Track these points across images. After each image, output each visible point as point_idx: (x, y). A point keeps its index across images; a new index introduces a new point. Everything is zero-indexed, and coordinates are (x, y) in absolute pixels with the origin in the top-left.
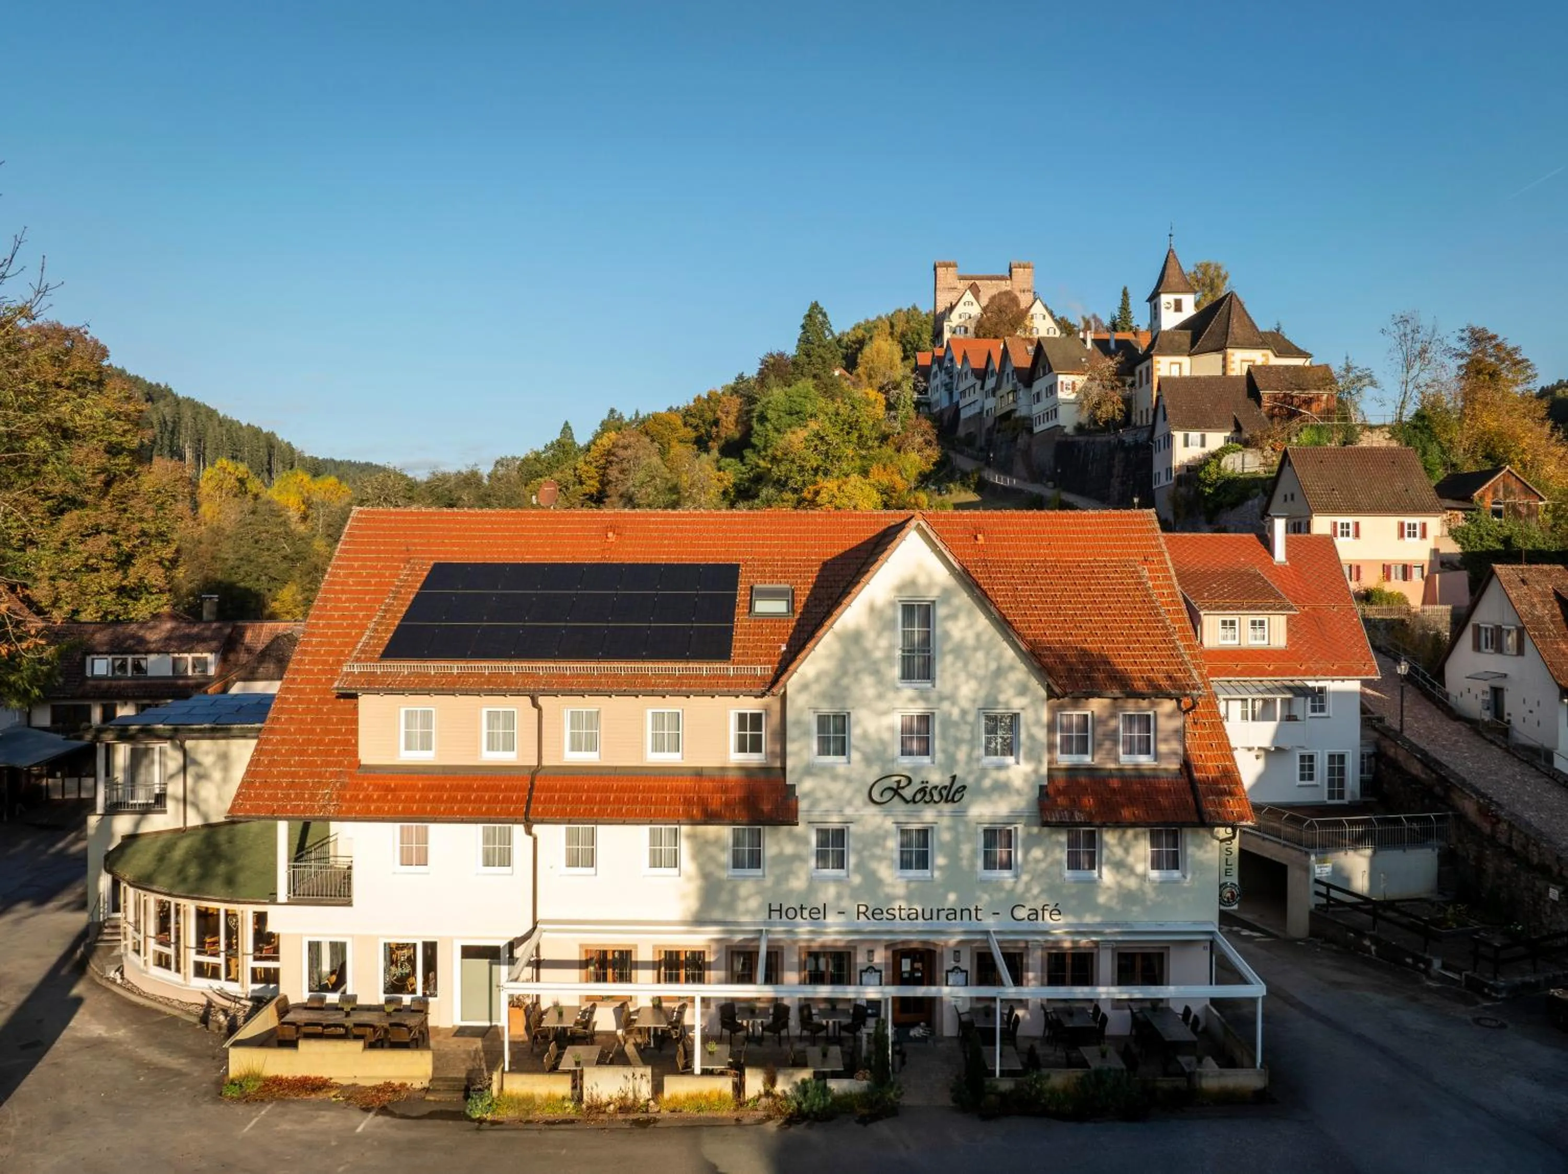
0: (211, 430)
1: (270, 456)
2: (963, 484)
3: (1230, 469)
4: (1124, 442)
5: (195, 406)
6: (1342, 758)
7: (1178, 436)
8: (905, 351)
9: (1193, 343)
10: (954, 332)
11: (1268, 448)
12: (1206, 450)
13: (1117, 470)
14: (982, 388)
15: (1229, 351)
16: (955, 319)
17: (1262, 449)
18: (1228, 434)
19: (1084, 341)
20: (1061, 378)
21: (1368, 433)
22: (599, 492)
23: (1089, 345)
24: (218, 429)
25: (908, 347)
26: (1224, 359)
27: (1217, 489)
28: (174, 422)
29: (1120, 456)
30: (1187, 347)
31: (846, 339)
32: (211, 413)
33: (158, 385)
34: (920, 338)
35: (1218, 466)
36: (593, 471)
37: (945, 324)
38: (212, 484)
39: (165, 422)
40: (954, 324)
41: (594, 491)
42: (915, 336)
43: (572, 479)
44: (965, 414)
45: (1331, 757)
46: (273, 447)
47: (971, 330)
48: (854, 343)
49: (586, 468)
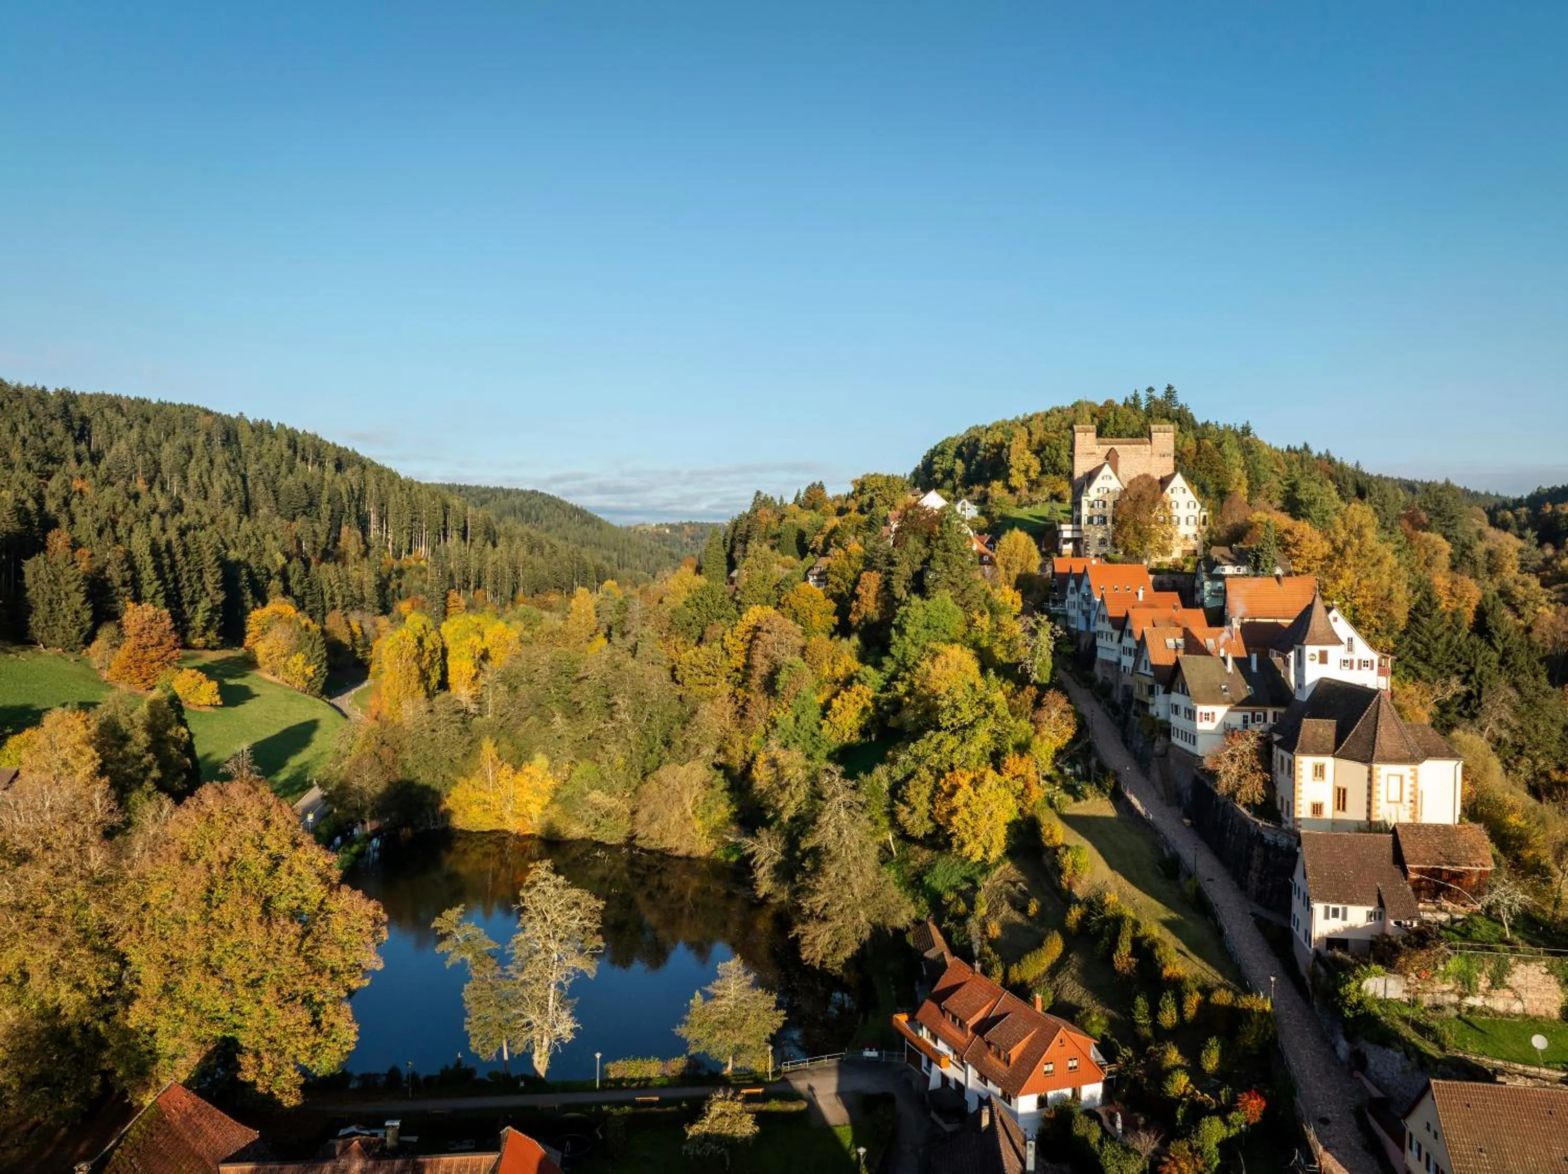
0: (392, 496)
1: (445, 516)
2: (1099, 785)
3: (1370, 993)
4: (1262, 837)
5: (380, 471)
7: (1319, 908)
8: (1042, 465)
9: (1337, 748)
10: (1092, 506)
11: (1413, 975)
12: (1346, 924)
13: (1256, 863)
14: (1120, 641)
15: (1375, 766)
16: (1093, 493)
17: (1407, 976)
18: (1371, 909)
19: (1224, 660)
20: (1201, 709)
21: (1522, 966)
22: (746, 666)
23: (1230, 667)
24: (399, 495)
25: (1046, 462)
26: (1370, 772)
27: (1357, 1017)
28: (360, 489)
29: (1257, 851)
30: (1331, 745)
31: (983, 441)
32: (393, 477)
33: (347, 450)
34: (1058, 455)
35: (1359, 989)
36: (741, 646)
37: (1083, 498)
39: (353, 491)
40: (1091, 499)
41: (740, 665)
42: (1054, 452)
43: (719, 652)
44: (1101, 654)
46: (448, 507)
47: (1110, 504)
48: (993, 446)
49: (733, 642)
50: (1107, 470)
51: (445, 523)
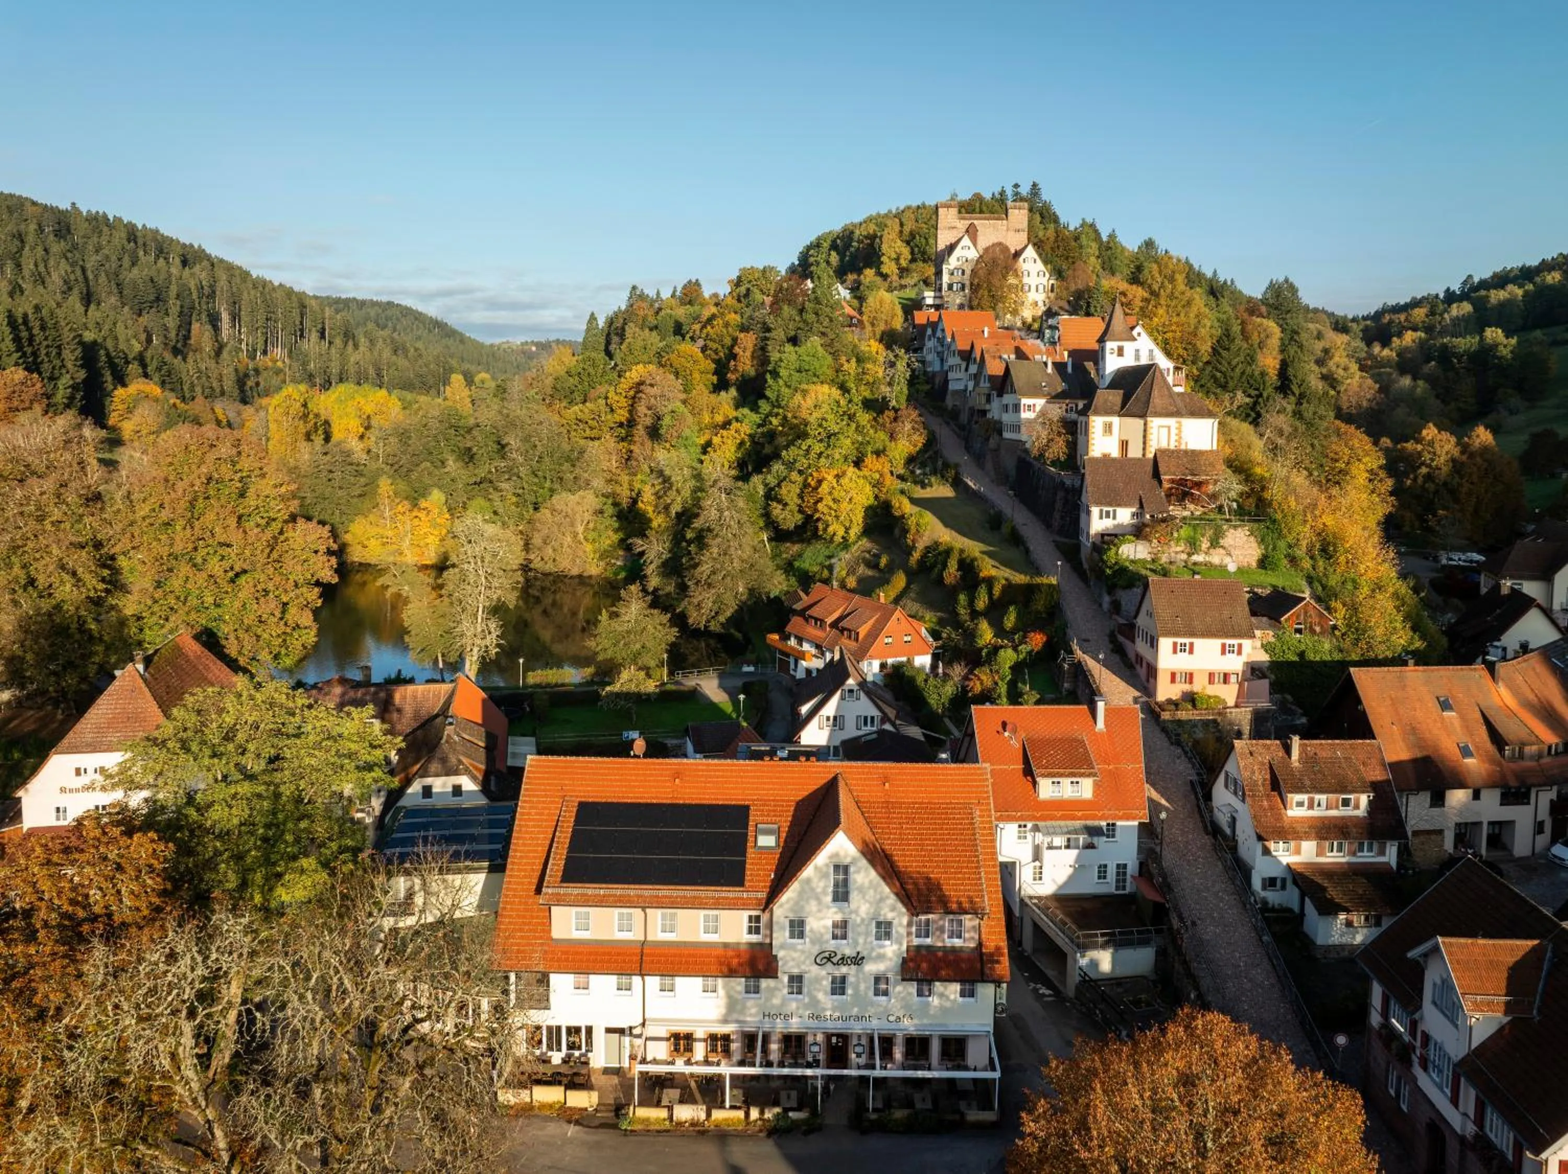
0: (245, 294)
1: (302, 315)
2: (943, 477)
3: (1124, 557)
4: (1064, 484)
5: (230, 268)
6: (1125, 866)
7: (1095, 511)
8: (912, 253)
9: (1123, 407)
10: (952, 274)
11: (1155, 541)
12: (1116, 522)
13: (1059, 505)
14: (966, 370)
15: (1149, 419)
16: (953, 262)
17: (1150, 541)
18: (1134, 510)
19: (1046, 364)
20: (1025, 401)
21: (1232, 531)
22: (629, 421)
23: (1050, 369)
24: (252, 292)
25: (916, 250)
26: (1145, 424)
27: (1114, 572)
28: (211, 286)
29: (1060, 494)
30: (1118, 408)
31: (857, 232)
32: (245, 275)
33: (192, 246)
34: (927, 243)
35: (1117, 554)
36: (624, 402)
37: (944, 267)
38: (280, 410)
39: (202, 288)
40: (951, 267)
41: (623, 420)
42: (923, 241)
43: (603, 408)
44: (952, 386)
45: (1118, 866)
46: (305, 307)
47: (968, 272)
48: (866, 237)
49: (616, 398)
50: (966, 241)
51: (302, 323)
